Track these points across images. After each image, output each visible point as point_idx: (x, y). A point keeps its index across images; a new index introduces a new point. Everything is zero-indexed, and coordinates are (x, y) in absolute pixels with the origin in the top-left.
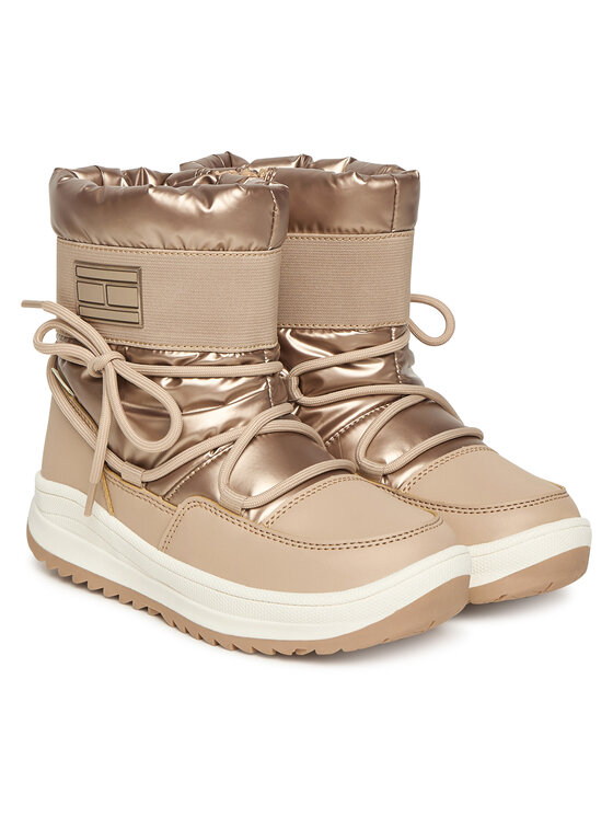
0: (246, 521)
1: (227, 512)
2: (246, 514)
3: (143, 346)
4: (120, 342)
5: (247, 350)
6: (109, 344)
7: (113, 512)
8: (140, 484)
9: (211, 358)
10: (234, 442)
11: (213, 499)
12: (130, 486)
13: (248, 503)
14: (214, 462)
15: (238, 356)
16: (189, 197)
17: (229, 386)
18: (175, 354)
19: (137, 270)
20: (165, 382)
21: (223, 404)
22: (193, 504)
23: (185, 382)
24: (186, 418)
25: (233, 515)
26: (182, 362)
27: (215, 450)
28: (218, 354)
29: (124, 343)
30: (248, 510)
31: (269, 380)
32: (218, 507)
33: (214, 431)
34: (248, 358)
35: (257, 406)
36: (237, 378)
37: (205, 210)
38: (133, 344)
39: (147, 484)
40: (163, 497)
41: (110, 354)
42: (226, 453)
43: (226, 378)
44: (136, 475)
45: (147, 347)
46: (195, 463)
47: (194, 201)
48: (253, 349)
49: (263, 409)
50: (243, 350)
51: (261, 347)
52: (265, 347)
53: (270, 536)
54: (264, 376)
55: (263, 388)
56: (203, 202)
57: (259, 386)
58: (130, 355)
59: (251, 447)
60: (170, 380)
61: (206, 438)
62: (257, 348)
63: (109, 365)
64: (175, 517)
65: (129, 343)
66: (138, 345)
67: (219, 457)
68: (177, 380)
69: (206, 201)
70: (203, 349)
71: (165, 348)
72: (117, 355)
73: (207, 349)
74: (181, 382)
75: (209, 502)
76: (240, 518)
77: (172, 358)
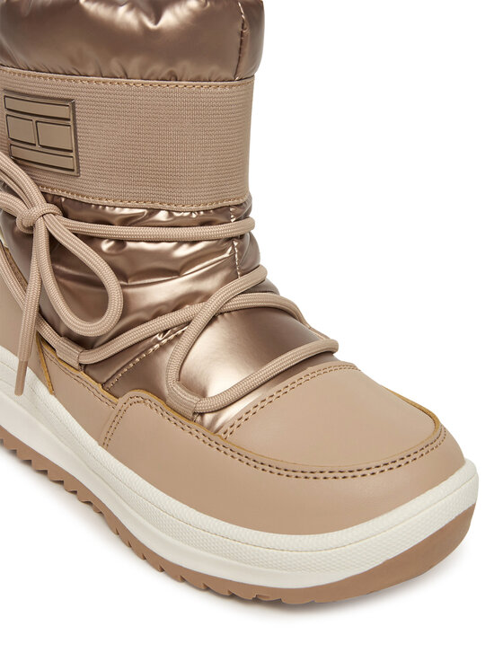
0: (199, 428)
1: (175, 415)
2: (199, 419)
3: (80, 198)
4: (55, 192)
5: (208, 207)
6: (44, 194)
7: (52, 391)
8: (77, 366)
9: (162, 216)
10: (188, 323)
11: (160, 396)
12: (67, 367)
13: (202, 405)
14: (163, 347)
15: (194, 216)
16: (131, 8)
17: (184, 251)
18: (117, 211)
19: (70, 103)
20: (105, 246)
21: (176, 273)
22: (136, 399)
23: (130, 245)
24: (130, 291)
25: (183, 420)
26: (127, 221)
27: (165, 332)
28: (170, 212)
29: (60, 193)
30: (202, 414)
31: (236, 244)
32: (165, 408)
33: (164, 308)
34: (208, 218)
35: (220, 276)
36: (194, 243)
37: (150, 25)
38: (69, 196)
39: (84, 367)
40: (103, 385)
41: (42, 206)
42: (178, 337)
43: (180, 243)
44: (73, 354)
45: (85, 200)
46: (141, 347)
47: (137, 15)
48: (214, 206)
49: (227, 280)
50: (201, 207)
51: (225, 203)
52: (231, 203)
53: (228, 451)
54: (230, 239)
55: (226, 255)
56: (148, 15)
57: (224, 251)
58: (67, 209)
59: (209, 331)
60: (112, 243)
61: (155, 317)
62: (220, 204)
63: (40, 221)
64: (116, 412)
65: (65, 194)
66: (75, 197)
67: (170, 342)
68: (120, 242)
69: (153, 15)
70: (151, 206)
71: (105, 202)
72: (52, 208)
73: (157, 205)
74: (125, 245)
75: (154, 399)
76: (191, 424)
77: (115, 216)
